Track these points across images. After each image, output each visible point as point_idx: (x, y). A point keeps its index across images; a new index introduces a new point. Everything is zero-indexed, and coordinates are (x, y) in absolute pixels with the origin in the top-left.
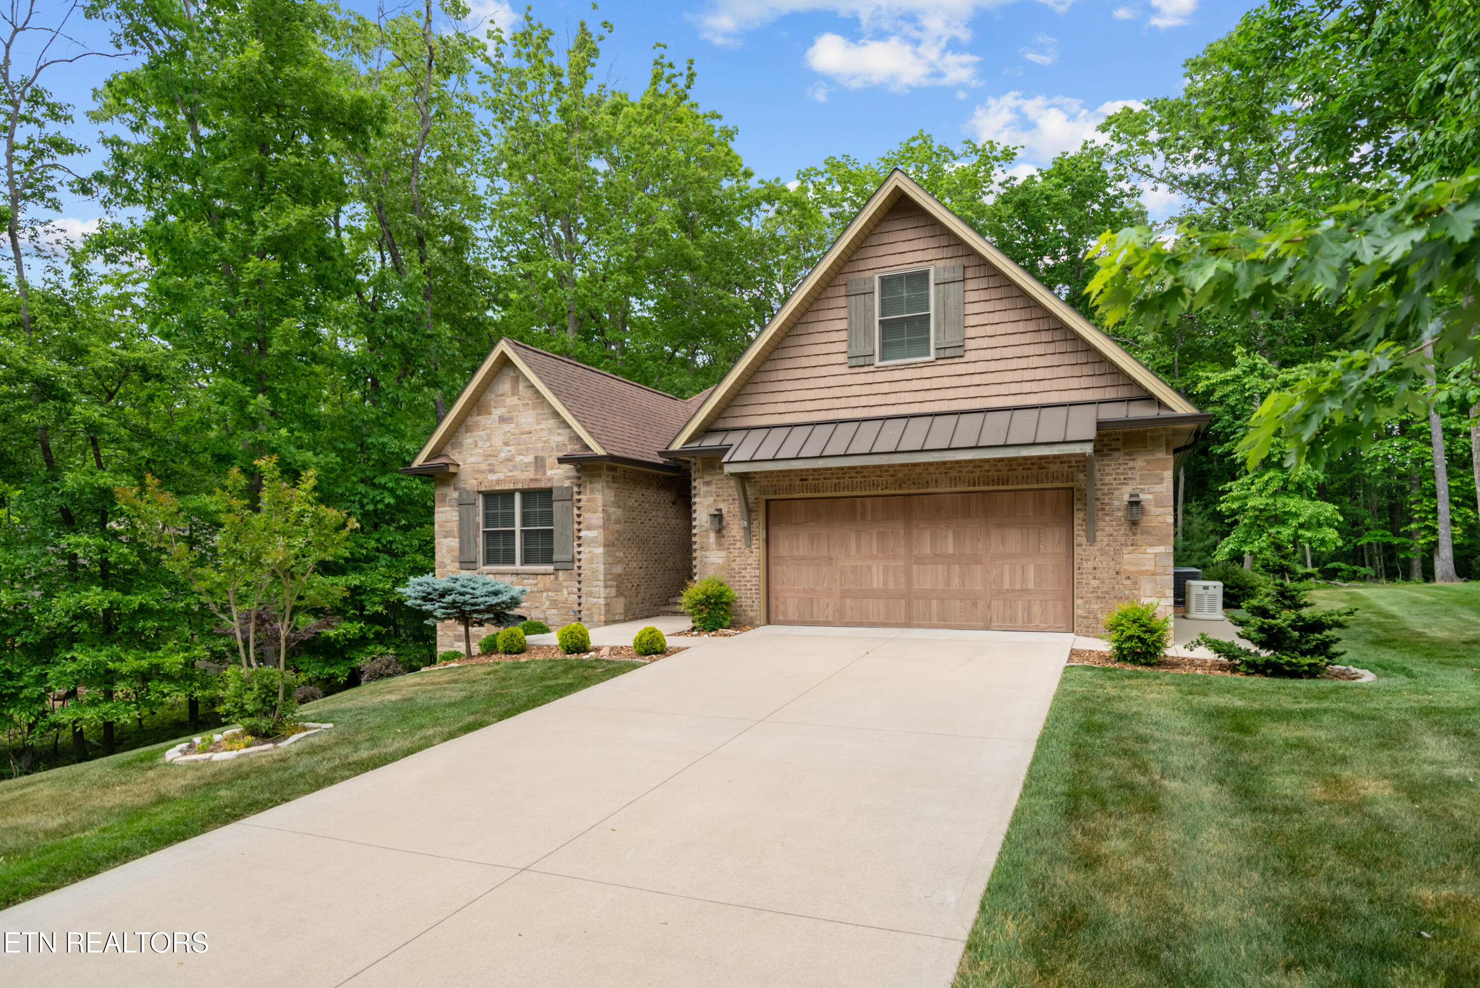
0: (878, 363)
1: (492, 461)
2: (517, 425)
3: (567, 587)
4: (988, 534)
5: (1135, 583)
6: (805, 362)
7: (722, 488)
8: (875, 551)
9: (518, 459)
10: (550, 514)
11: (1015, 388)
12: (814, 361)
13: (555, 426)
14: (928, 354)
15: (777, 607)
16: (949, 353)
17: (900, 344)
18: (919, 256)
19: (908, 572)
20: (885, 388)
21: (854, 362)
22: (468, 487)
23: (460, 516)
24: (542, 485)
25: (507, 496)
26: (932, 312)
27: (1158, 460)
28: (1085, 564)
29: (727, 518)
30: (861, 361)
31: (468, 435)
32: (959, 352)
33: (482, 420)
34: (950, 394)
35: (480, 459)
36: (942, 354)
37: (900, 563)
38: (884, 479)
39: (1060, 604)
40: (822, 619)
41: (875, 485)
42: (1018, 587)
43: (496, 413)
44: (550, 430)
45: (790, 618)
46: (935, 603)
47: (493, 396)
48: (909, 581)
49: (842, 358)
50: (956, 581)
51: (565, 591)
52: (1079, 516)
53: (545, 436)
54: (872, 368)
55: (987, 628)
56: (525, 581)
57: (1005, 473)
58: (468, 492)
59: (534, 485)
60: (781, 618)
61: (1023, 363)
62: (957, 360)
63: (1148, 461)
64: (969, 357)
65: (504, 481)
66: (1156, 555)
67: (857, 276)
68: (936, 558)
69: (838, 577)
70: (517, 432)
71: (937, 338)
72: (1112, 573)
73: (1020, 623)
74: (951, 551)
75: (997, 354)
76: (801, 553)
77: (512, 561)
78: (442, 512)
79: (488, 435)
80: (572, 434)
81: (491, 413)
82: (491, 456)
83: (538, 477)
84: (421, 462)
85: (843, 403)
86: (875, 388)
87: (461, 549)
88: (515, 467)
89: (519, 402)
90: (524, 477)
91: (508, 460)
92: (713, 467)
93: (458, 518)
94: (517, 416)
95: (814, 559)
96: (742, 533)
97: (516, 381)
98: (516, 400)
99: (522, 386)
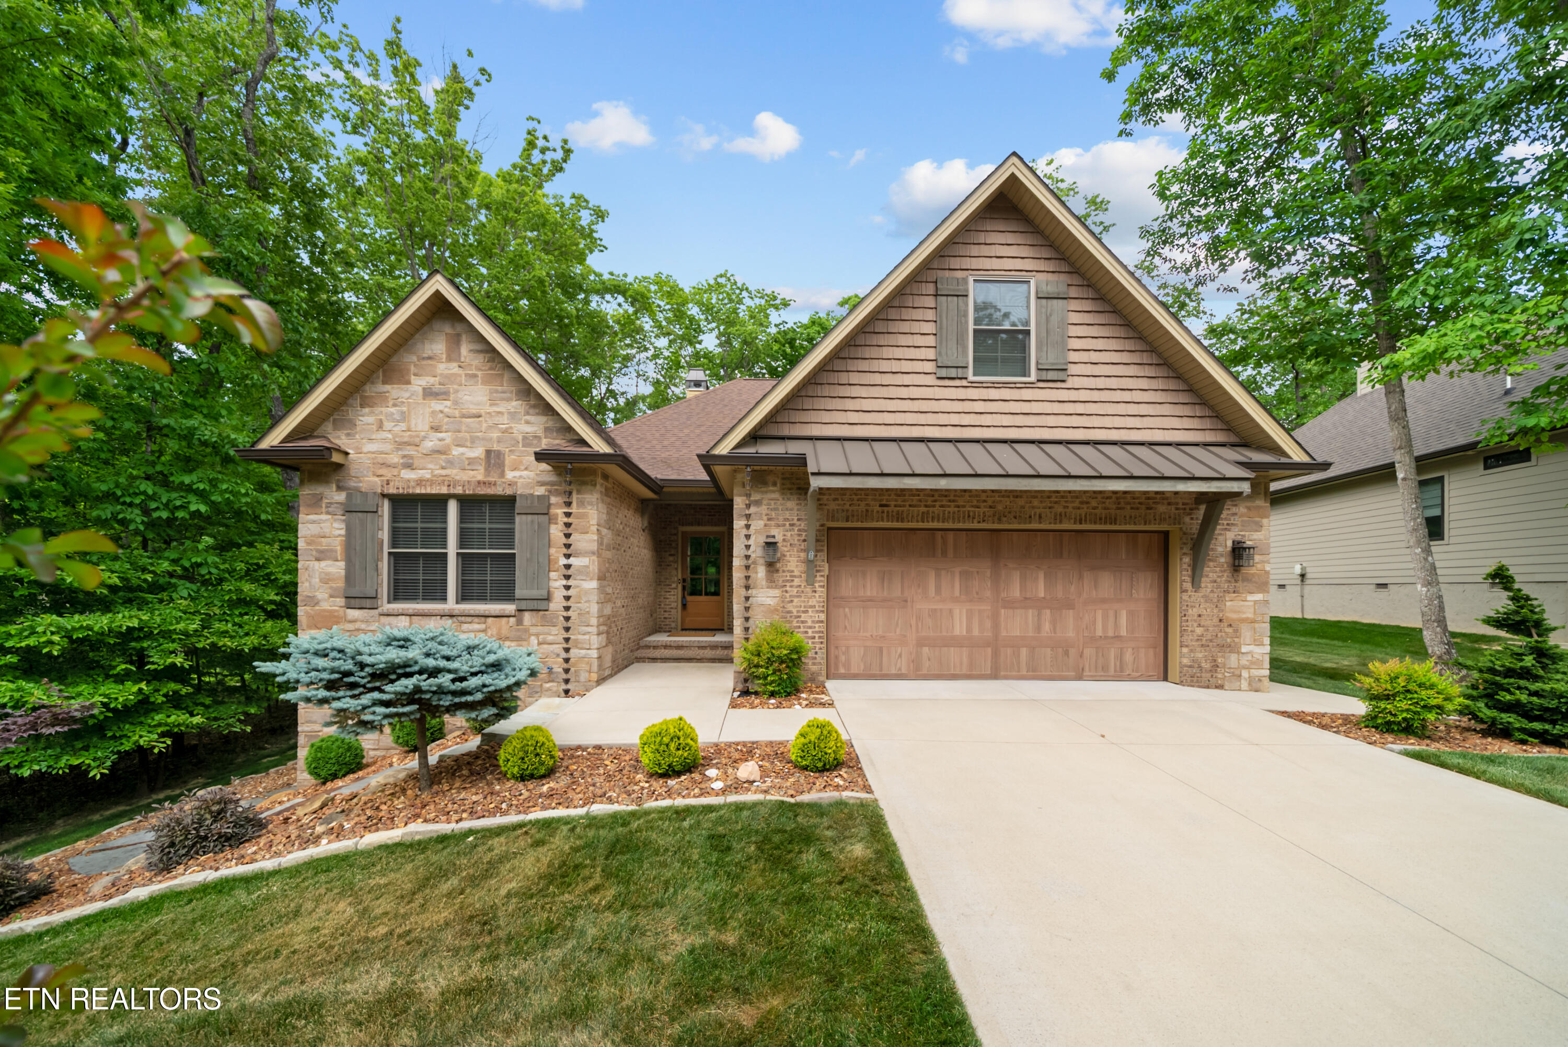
0: (971, 378)
1: (411, 451)
2: (456, 403)
3: (537, 635)
4: (1081, 577)
5: (1236, 631)
6: (885, 366)
7: (776, 509)
8: (957, 593)
9: (456, 451)
10: (511, 532)
11: (1118, 422)
12: (895, 366)
13: (522, 411)
14: (1025, 373)
15: (837, 657)
16: (1051, 375)
17: (995, 360)
18: (1019, 264)
19: (995, 617)
20: (979, 406)
21: (943, 373)
22: (363, 486)
23: (349, 529)
24: (499, 491)
25: (437, 503)
26: (1032, 328)
27: (1259, 507)
28: (1190, 611)
29: (782, 548)
30: (953, 373)
31: (367, 410)
32: (1061, 375)
33: (394, 391)
34: (1051, 421)
35: (388, 447)
36: (1044, 375)
37: (986, 607)
38: (982, 510)
39: (1151, 651)
40: (893, 671)
41: (970, 517)
42: (1111, 634)
43: (418, 383)
44: (513, 415)
45: (854, 670)
46: (1024, 652)
47: (415, 358)
48: (996, 626)
49: (929, 367)
50: (1047, 627)
51: (534, 641)
52: (1184, 561)
53: (504, 422)
54: (965, 383)
55: (1080, 678)
56: (465, 627)
58: (365, 495)
59: (482, 491)
60: (842, 670)
61: (1127, 396)
62: (1060, 385)
63: (1249, 508)
64: (1072, 382)
65: (431, 482)
66: (1255, 602)
67: (947, 274)
68: (1026, 602)
69: (913, 622)
70: (457, 413)
71: (1038, 359)
72: (1216, 620)
73: (1112, 672)
74: (1042, 594)
75: (1101, 383)
76: (868, 594)
77: (441, 597)
78: (314, 522)
79: (403, 413)
80: (550, 424)
81: (409, 383)
82: (408, 444)
83: (491, 479)
84: (276, 442)
85: (930, 419)
86: (967, 406)
87: (349, 578)
88: (450, 463)
89: (460, 371)
90: (465, 478)
91: (439, 452)
92: (765, 483)
93: (343, 532)
94: (457, 391)
95: (885, 600)
96: (803, 567)
97: (455, 342)
98: (453, 368)
99: (466, 348)
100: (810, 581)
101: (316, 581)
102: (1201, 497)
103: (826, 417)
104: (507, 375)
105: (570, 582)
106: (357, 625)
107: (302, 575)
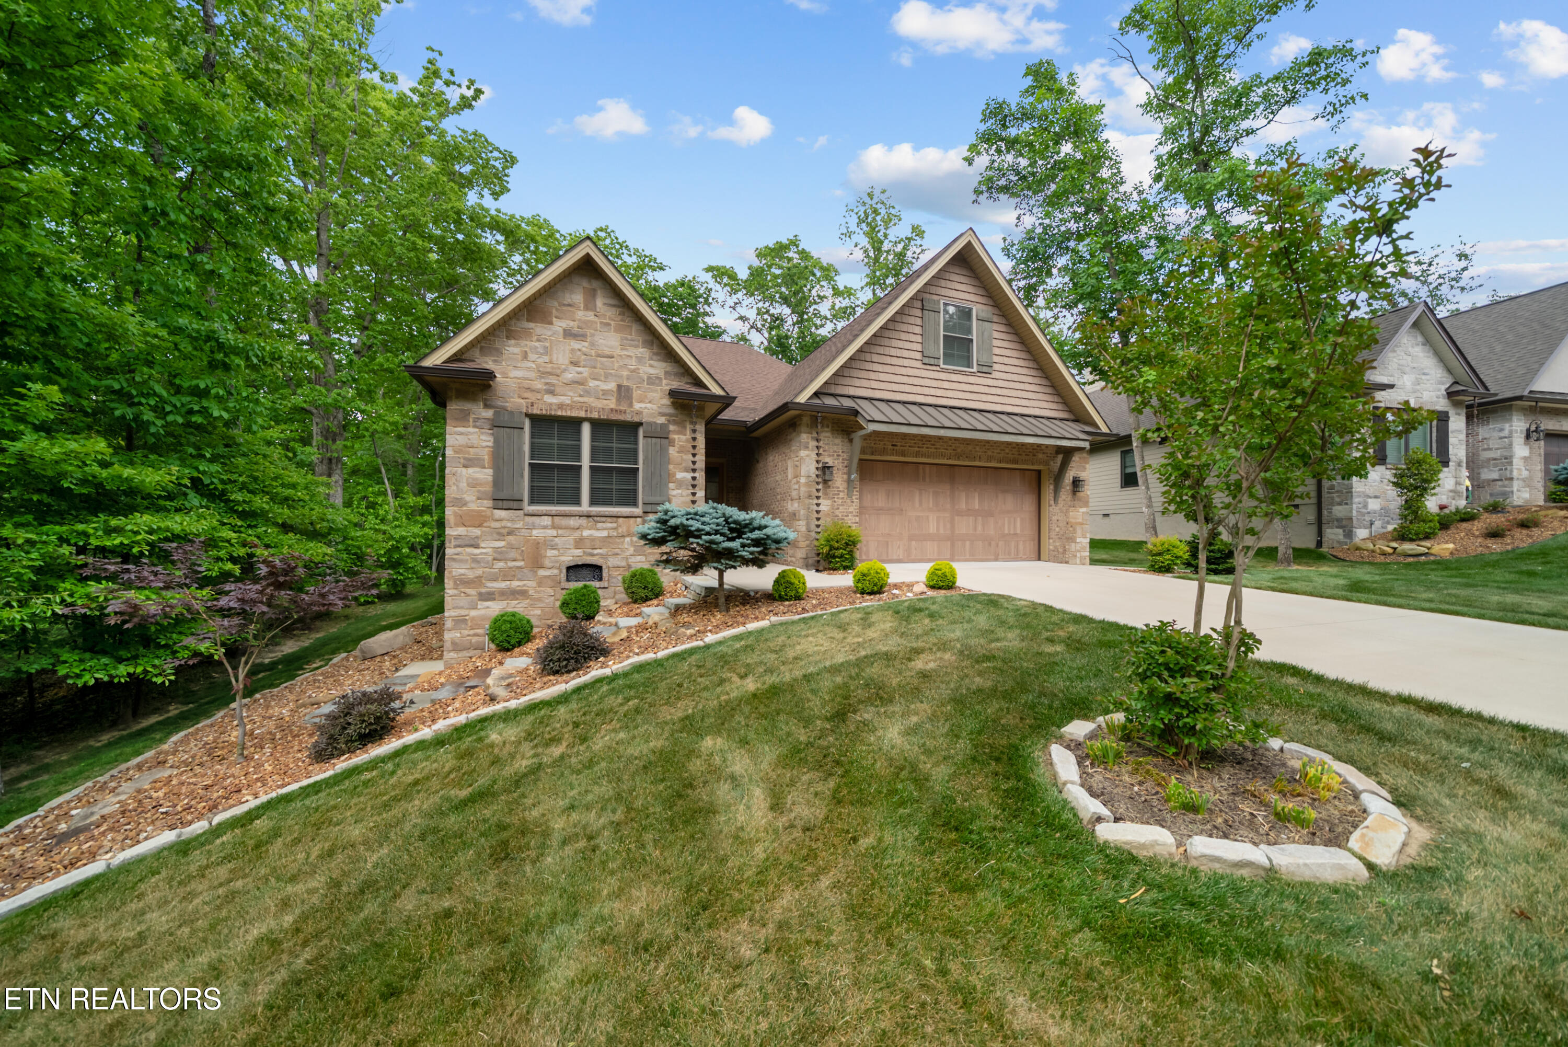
0: (942, 366)
1: (553, 380)
2: (592, 344)
4: (997, 497)
5: (1074, 530)
6: (893, 352)
7: (829, 444)
8: (931, 506)
10: (635, 451)
12: (899, 353)
14: (969, 365)
16: (985, 369)
17: (956, 354)
18: (967, 296)
19: (952, 522)
20: (946, 385)
21: (926, 360)
22: (509, 406)
23: (496, 441)
24: (628, 418)
25: (575, 423)
26: (974, 338)
27: (1084, 458)
28: (1053, 518)
29: (832, 471)
30: (932, 361)
31: (512, 342)
32: (989, 370)
33: (538, 328)
34: (984, 398)
35: (532, 375)
36: (981, 369)
37: (948, 515)
39: (1033, 544)
40: (897, 557)
42: (1012, 532)
43: (559, 325)
44: (640, 360)
46: (969, 544)
47: (555, 304)
48: (953, 527)
49: (917, 356)
50: (980, 528)
53: (632, 364)
54: (938, 368)
55: (996, 560)
56: (600, 525)
58: (512, 413)
59: (614, 417)
61: (1021, 386)
62: (987, 375)
63: (1080, 459)
64: (995, 375)
65: (571, 407)
66: (1083, 514)
67: (930, 296)
68: (969, 512)
69: (906, 524)
70: (593, 352)
71: (977, 357)
72: (1065, 523)
73: (1012, 556)
74: (977, 507)
75: (1010, 377)
76: (880, 505)
77: (577, 501)
78: (461, 434)
79: (546, 348)
80: (669, 369)
81: (551, 323)
82: (550, 374)
83: (622, 408)
84: (439, 362)
85: (919, 390)
86: (939, 384)
87: (497, 482)
88: (587, 393)
89: (596, 319)
90: (600, 406)
91: (577, 383)
93: (491, 444)
94: (592, 335)
95: (889, 509)
96: (845, 485)
97: (591, 296)
98: (590, 316)
99: (600, 302)
100: (849, 495)
101: (463, 485)
102: (1060, 450)
103: (857, 382)
104: (635, 327)
106: (504, 523)
107: (450, 480)
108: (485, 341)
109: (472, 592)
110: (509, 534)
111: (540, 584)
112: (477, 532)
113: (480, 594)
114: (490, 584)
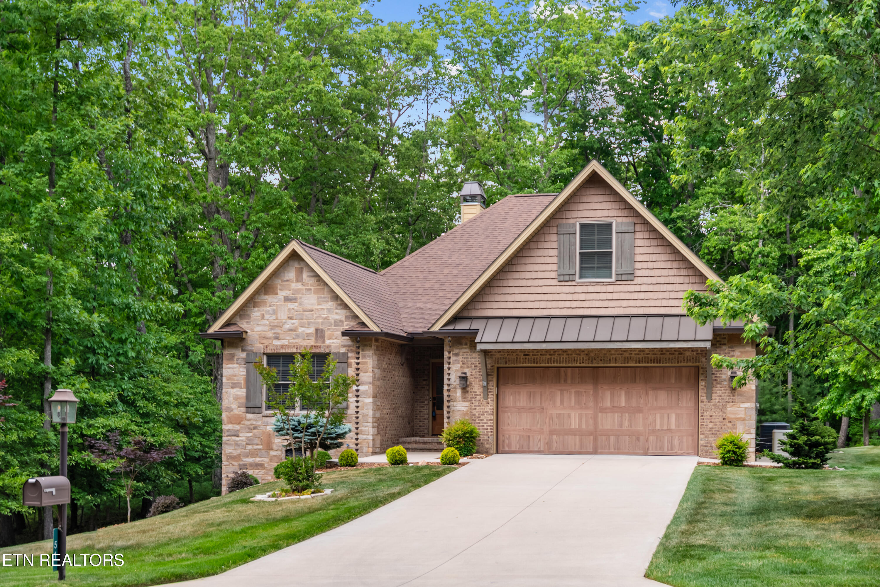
0: (578, 280)
1: (278, 330)
2: (300, 304)
4: (647, 394)
5: (734, 425)
6: (528, 275)
7: (467, 358)
8: (573, 404)
9: (301, 330)
11: (665, 303)
12: (534, 275)
13: (334, 307)
14: (611, 277)
15: (503, 441)
16: (624, 277)
17: (593, 268)
18: (606, 213)
19: (595, 419)
20: (582, 297)
21: (562, 278)
22: (255, 349)
23: (248, 372)
24: (322, 350)
25: (289, 357)
26: (614, 250)
27: (747, 351)
28: (705, 414)
29: (471, 379)
30: (567, 278)
31: (256, 309)
32: (630, 277)
33: (269, 298)
34: (624, 304)
35: (267, 328)
36: (620, 278)
37: (590, 412)
38: (582, 356)
39: (690, 438)
40: (536, 449)
41: (575, 360)
42: (665, 427)
43: (282, 294)
44: (329, 310)
45: (513, 448)
46: (612, 438)
47: (280, 281)
48: (596, 423)
49: (554, 275)
50: (626, 424)
52: (702, 384)
53: (325, 314)
54: (574, 283)
55: (646, 454)
57: (658, 356)
58: (256, 354)
59: (313, 350)
60: (506, 449)
61: (670, 287)
62: (629, 282)
63: (741, 352)
64: (637, 280)
65: (288, 346)
66: (746, 408)
67: (564, 221)
68: (614, 409)
69: (547, 421)
70: (301, 309)
71: (616, 268)
72: (721, 419)
73: (666, 450)
74: (623, 404)
75: (654, 280)
76: (522, 405)
78: (230, 368)
79: (274, 310)
80: (348, 314)
81: (277, 294)
82: (277, 326)
83: (318, 344)
84: (216, 329)
85: (554, 304)
86: (576, 297)
87: (248, 397)
89: (303, 287)
90: (305, 344)
91: (291, 330)
92: (461, 344)
93: (245, 373)
94: (301, 298)
95: (531, 408)
96: (481, 390)
97: (300, 271)
98: (299, 286)
99: (305, 275)
100: (486, 398)
101: (231, 399)
103: (496, 305)
104: (326, 289)
105: (359, 399)
106: (251, 422)
107: (224, 396)
108: (242, 312)
109: (236, 463)
110: (255, 428)
111: (271, 460)
112: (237, 427)
113: (239, 465)
114: (244, 459)
